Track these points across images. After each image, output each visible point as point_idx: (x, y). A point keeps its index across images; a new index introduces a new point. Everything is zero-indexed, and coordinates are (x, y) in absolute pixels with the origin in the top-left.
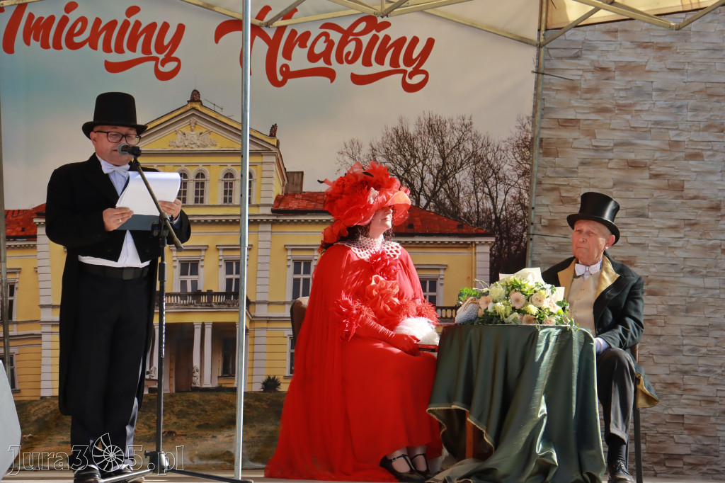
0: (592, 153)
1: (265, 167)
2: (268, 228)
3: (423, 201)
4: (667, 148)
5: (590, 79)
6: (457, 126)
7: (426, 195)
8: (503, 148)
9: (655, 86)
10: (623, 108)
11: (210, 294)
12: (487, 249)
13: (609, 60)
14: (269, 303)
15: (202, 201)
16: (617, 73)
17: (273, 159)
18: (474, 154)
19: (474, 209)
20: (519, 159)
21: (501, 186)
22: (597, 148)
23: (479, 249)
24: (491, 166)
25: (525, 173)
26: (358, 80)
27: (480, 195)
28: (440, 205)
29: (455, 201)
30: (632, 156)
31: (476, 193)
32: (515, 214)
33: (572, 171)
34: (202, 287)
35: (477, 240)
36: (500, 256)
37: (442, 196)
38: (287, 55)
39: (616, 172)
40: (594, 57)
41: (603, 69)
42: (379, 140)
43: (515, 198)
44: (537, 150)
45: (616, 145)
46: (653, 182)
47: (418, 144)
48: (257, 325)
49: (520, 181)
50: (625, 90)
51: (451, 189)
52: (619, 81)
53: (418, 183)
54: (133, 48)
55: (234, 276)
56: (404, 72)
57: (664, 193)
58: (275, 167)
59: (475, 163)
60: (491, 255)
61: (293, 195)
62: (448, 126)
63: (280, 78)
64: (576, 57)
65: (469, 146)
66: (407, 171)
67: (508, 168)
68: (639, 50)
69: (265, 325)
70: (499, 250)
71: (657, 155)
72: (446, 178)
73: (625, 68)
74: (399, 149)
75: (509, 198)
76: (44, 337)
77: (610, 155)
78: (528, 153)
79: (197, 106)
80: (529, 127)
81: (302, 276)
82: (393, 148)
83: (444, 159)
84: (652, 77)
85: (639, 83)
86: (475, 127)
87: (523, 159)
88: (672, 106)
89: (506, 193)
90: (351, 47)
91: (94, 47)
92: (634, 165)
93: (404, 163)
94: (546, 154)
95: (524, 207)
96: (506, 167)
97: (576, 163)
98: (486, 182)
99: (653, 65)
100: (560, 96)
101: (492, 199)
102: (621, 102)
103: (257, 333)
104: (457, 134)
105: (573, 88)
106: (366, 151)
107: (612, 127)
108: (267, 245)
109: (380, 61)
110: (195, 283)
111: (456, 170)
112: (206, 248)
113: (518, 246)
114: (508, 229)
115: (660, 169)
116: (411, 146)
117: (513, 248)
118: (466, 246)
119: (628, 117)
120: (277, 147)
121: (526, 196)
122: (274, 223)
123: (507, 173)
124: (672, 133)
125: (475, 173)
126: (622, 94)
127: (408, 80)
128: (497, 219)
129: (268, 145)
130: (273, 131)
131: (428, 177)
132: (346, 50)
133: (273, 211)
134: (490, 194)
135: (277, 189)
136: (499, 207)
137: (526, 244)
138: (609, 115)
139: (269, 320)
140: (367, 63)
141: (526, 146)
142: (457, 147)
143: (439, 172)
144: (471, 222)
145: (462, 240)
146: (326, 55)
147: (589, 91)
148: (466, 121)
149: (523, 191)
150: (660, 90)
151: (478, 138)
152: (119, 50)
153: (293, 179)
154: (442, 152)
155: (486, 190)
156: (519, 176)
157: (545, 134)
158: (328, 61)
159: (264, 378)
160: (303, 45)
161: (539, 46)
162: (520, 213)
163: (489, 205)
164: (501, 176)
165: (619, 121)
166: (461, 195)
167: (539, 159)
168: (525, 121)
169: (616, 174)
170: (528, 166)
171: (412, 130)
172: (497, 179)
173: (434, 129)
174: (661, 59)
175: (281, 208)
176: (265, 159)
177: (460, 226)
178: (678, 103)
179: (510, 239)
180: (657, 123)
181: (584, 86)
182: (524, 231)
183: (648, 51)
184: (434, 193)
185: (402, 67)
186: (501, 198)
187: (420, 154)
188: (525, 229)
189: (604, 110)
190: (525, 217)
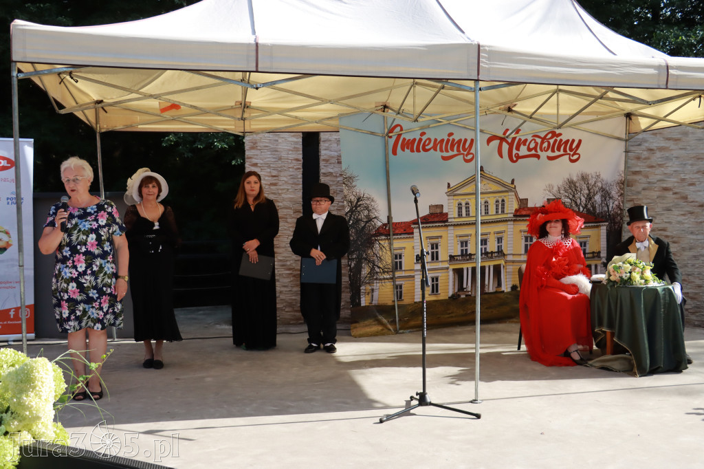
0: (647, 185)
1: (510, 197)
2: (512, 223)
3: (581, 209)
4: (680, 181)
5: (645, 154)
6: (594, 176)
7: (582, 206)
8: (612, 184)
9: (674, 155)
10: (660, 165)
11: (492, 253)
12: (605, 228)
13: (654, 146)
14: (513, 255)
15: (488, 213)
16: (657, 151)
17: (513, 194)
18: (602, 188)
19: (601, 211)
21: (611, 200)
22: (649, 183)
23: (602, 228)
24: (608, 193)
25: (622, 195)
26: (550, 158)
27: (603, 205)
28: (588, 210)
29: (594, 208)
30: (665, 185)
32: (617, 212)
33: (639, 193)
34: (489, 250)
35: (601, 224)
36: (611, 230)
37: (589, 206)
38: (518, 149)
40: (647, 145)
41: (651, 150)
42: (561, 184)
43: (618, 205)
44: (625, 184)
45: (658, 181)
46: (674, 196)
47: (577, 185)
48: (508, 264)
49: (619, 198)
50: (661, 158)
51: (593, 203)
52: (658, 154)
53: (578, 201)
54: (452, 150)
55: (500, 244)
56: (569, 154)
57: (679, 200)
58: (514, 197)
59: (602, 191)
60: (607, 230)
61: (523, 209)
62: (590, 176)
63: (515, 159)
64: (639, 145)
65: (600, 185)
66: (574, 196)
67: (614, 193)
68: (667, 141)
69: (512, 264)
70: (610, 228)
71: (676, 184)
72: (590, 199)
73: (661, 149)
74: (570, 187)
75: (614, 206)
76: (416, 277)
77: (655, 185)
78: (622, 186)
79: (482, 173)
80: (623, 175)
81: (529, 243)
82: (567, 187)
83: (589, 191)
84: (673, 152)
85: (667, 155)
86: (602, 176)
87: (620, 189)
88: (681, 164)
89: (613, 203)
90: (545, 145)
91: (436, 150)
92: (666, 189)
93: (572, 193)
94: (628, 186)
95: (621, 209)
97: (640, 189)
98: (605, 199)
99: (672, 147)
100: (633, 162)
101: (608, 206)
102: (659, 163)
103: (508, 267)
104: (594, 180)
105: (638, 158)
106: (556, 189)
107: (656, 173)
108: (512, 230)
109: (559, 150)
110: (485, 249)
111: (594, 195)
112: (490, 233)
114: (614, 219)
115: (677, 190)
116: (575, 186)
117: (616, 227)
118: (597, 227)
119: (663, 169)
120: (515, 188)
122: (514, 221)
123: (613, 195)
124: (682, 175)
125: (602, 196)
126: (660, 159)
127: (571, 158)
128: (609, 215)
129: (510, 187)
130: (513, 182)
131: (583, 199)
132: (544, 146)
133: (514, 216)
134: (607, 204)
135: (516, 206)
136: (610, 210)
137: (622, 225)
138: (654, 169)
139: (513, 262)
140: (553, 151)
141: (622, 183)
142: (594, 185)
143: (588, 196)
144: (600, 216)
145: (595, 224)
146: (535, 149)
147: (645, 159)
148: (598, 174)
149: (620, 202)
151: (603, 181)
152: (447, 151)
153: (523, 202)
154: (588, 188)
155: (605, 203)
156: (619, 196)
157: (628, 177)
158: (536, 151)
159: (511, 286)
160: (525, 145)
161: (626, 141)
162: (619, 212)
163: (606, 209)
164: (611, 196)
165: (659, 171)
166: (597, 205)
167: (626, 189)
168: (621, 173)
169: (658, 193)
170: (622, 192)
171: (575, 179)
172: (610, 198)
173: (584, 178)
174: (676, 144)
175: (518, 214)
176: (510, 194)
177: (596, 219)
179: (615, 223)
181: (643, 157)
183: (671, 141)
184: (586, 205)
185: (569, 152)
186: (611, 205)
187: (579, 189)
188: (621, 219)
189: (652, 167)
190: (621, 213)
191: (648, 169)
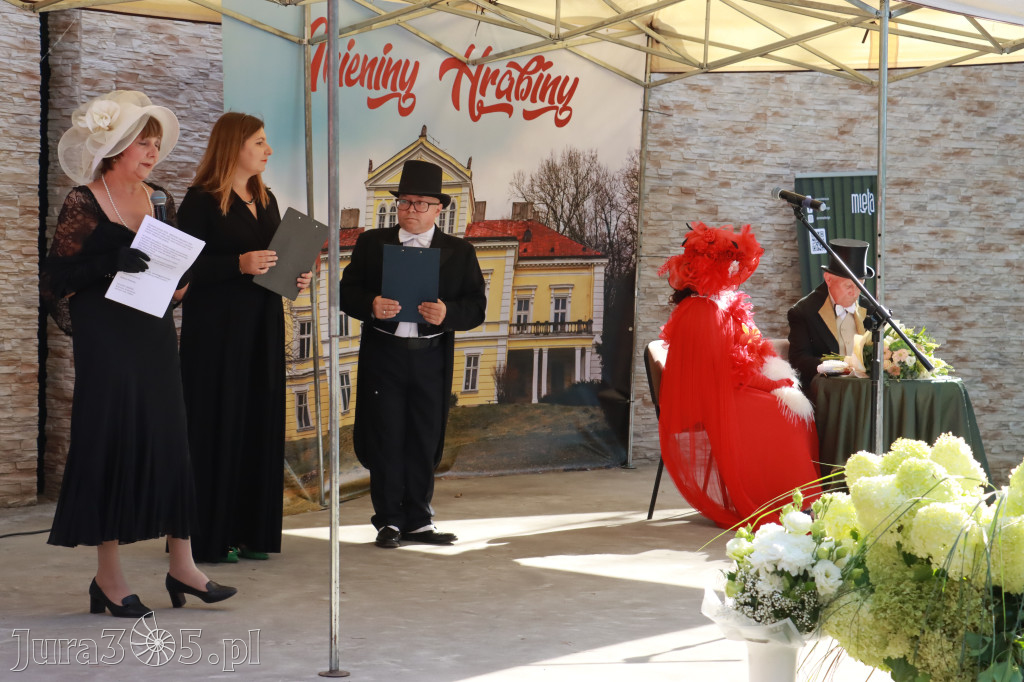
0: (658, 182)
3: (562, 227)
4: (707, 176)
6: (587, 158)
7: (564, 222)
8: (617, 178)
9: (700, 123)
10: (679, 142)
12: (602, 269)
16: (675, 111)
17: (468, 189)
18: (597, 183)
19: (594, 233)
20: (628, 188)
21: (614, 212)
23: (596, 269)
24: (607, 195)
25: (634, 201)
26: (526, 115)
27: (598, 220)
28: (572, 230)
29: (582, 225)
30: (685, 184)
31: (596, 218)
32: (625, 239)
35: (595, 261)
36: (612, 276)
37: (574, 222)
38: (483, 93)
39: (673, 198)
41: (666, 108)
42: (536, 171)
43: (625, 223)
45: (674, 174)
46: (698, 207)
47: (561, 175)
49: (629, 208)
50: (681, 126)
51: (580, 215)
53: (559, 210)
56: (557, 108)
57: (705, 216)
58: (467, 198)
59: (598, 192)
60: (606, 275)
61: (479, 223)
62: (581, 157)
63: (477, 113)
66: (553, 199)
67: (620, 196)
68: (690, 92)
70: (611, 270)
71: (701, 183)
72: (577, 205)
73: (682, 107)
74: (549, 180)
75: (620, 224)
77: (670, 183)
78: (636, 183)
79: (423, 140)
80: (637, 160)
82: (545, 178)
83: (577, 188)
84: (698, 115)
85: (690, 121)
87: (632, 188)
88: (711, 141)
89: (618, 219)
90: (524, 85)
91: (362, 85)
92: (686, 192)
93: (551, 193)
95: (633, 232)
96: (618, 195)
98: (603, 209)
99: (698, 105)
101: (607, 224)
102: (678, 136)
104: (587, 165)
106: (527, 182)
107: (672, 158)
109: (542, 98)
111: (584, 199)
113: (628, 266)
114: (619, 252)
115: (703, 195)
116: (557, 176)
117: (623, 269)
118: (588, 267)
119: (682, 150)
120: (470, 179)
121: (635, 221)
123: (619, 201)
124: (711, 164)
125: (597, 201)
126: (679, 129)
127: (559, 116)
128: (611, 243)
129: (466, 176)
130: (470, 163)
131: (566, 205)
132: (521, 88)
134: (606, 220)
135: (468, 217)
136: (612, 231)
137: (635, 265)
138: (669, 148)
140: (533, 100)
141: (635, 177)
142: (586, 178)
143: (574, 199)
144: (590, 244)
145: (584, 262)
146: (508, 92)
148: (594, 154)
149: (632, 217)
150: (703, 127)
151: (600, 169)
152: (377, 88)
153: (479, 209)
154: (576, 182)
155: (603, 216)
156: (629, 204)
158: (509, 98)
160: (493, 83)
161: (646, 87)
162: (630, 237)
163: (605, 229)
164: (614, 203)
165: (676, 153)
166: (586, 221)
168: (634, 154)
170: (636, 195)
171: (558, 162)
172: (612, 206)
173: (572, 161)
174: (704, 100)
175: (470, 235)
176: (463, 189)
177: (584, 249)
178: (715, 138)
179: (621, 260)
180: (701, 155)
182: (633, 253)
183: (695, 92)
184: (569, 220)
185: (556, 104)
186: (614, 223)
187: (562, 184)
188: (634, 251)
189: (665, 144)
190: (633, 240)
191: (659, 149)
